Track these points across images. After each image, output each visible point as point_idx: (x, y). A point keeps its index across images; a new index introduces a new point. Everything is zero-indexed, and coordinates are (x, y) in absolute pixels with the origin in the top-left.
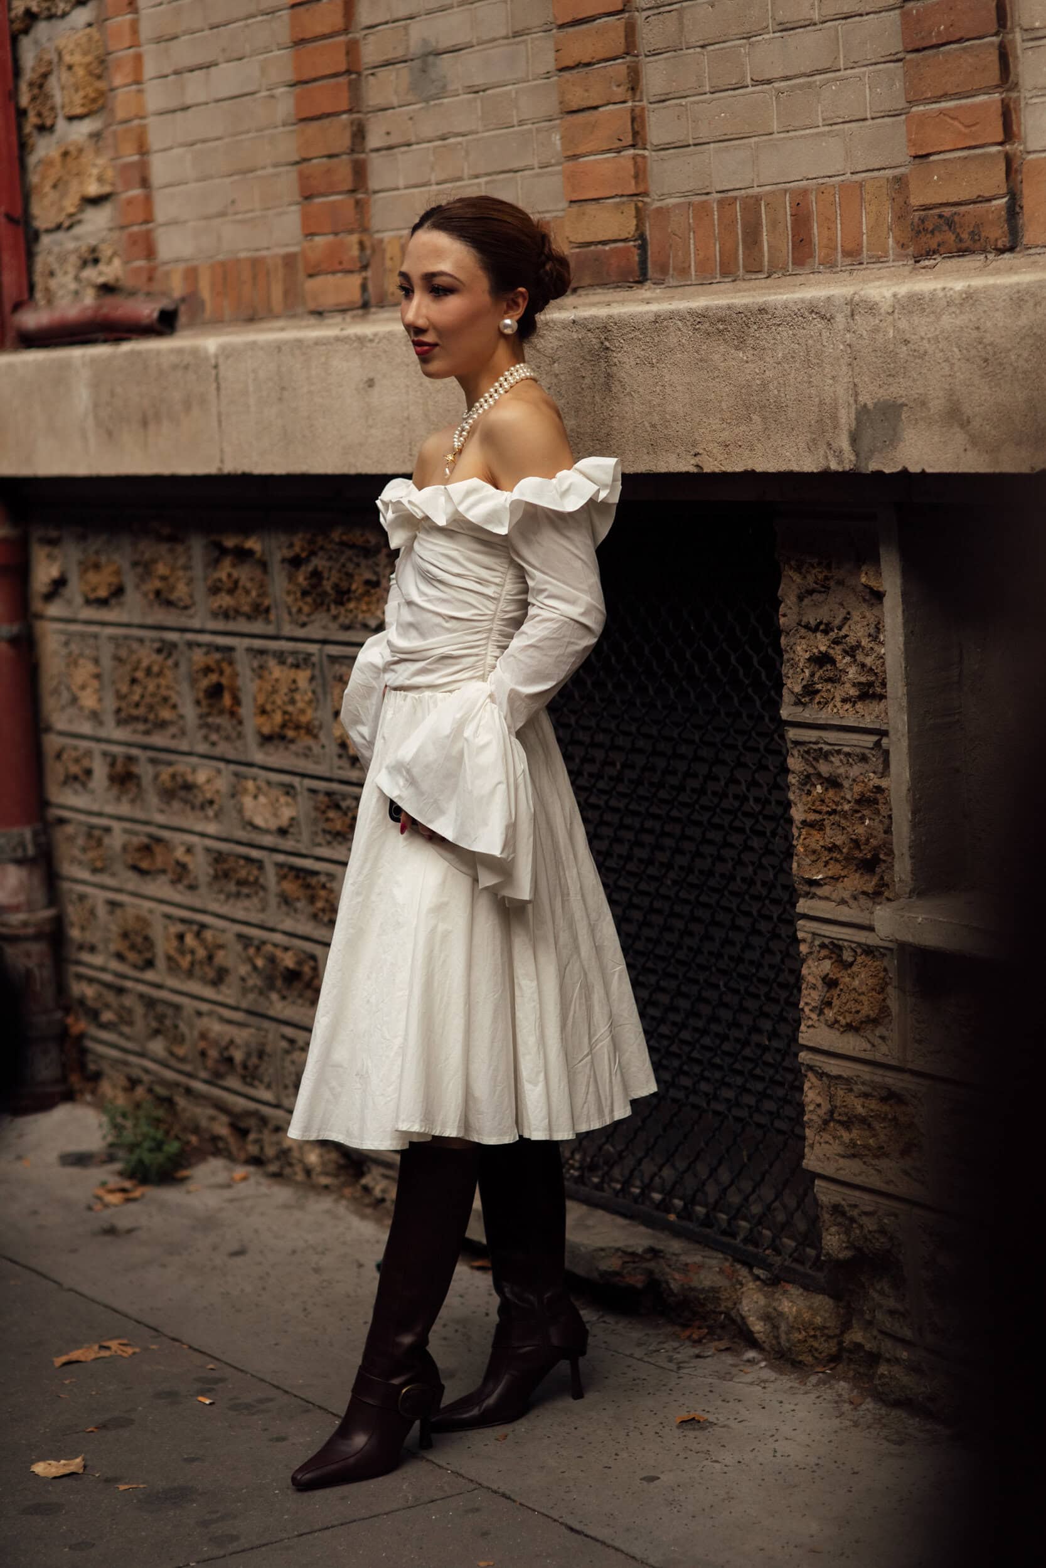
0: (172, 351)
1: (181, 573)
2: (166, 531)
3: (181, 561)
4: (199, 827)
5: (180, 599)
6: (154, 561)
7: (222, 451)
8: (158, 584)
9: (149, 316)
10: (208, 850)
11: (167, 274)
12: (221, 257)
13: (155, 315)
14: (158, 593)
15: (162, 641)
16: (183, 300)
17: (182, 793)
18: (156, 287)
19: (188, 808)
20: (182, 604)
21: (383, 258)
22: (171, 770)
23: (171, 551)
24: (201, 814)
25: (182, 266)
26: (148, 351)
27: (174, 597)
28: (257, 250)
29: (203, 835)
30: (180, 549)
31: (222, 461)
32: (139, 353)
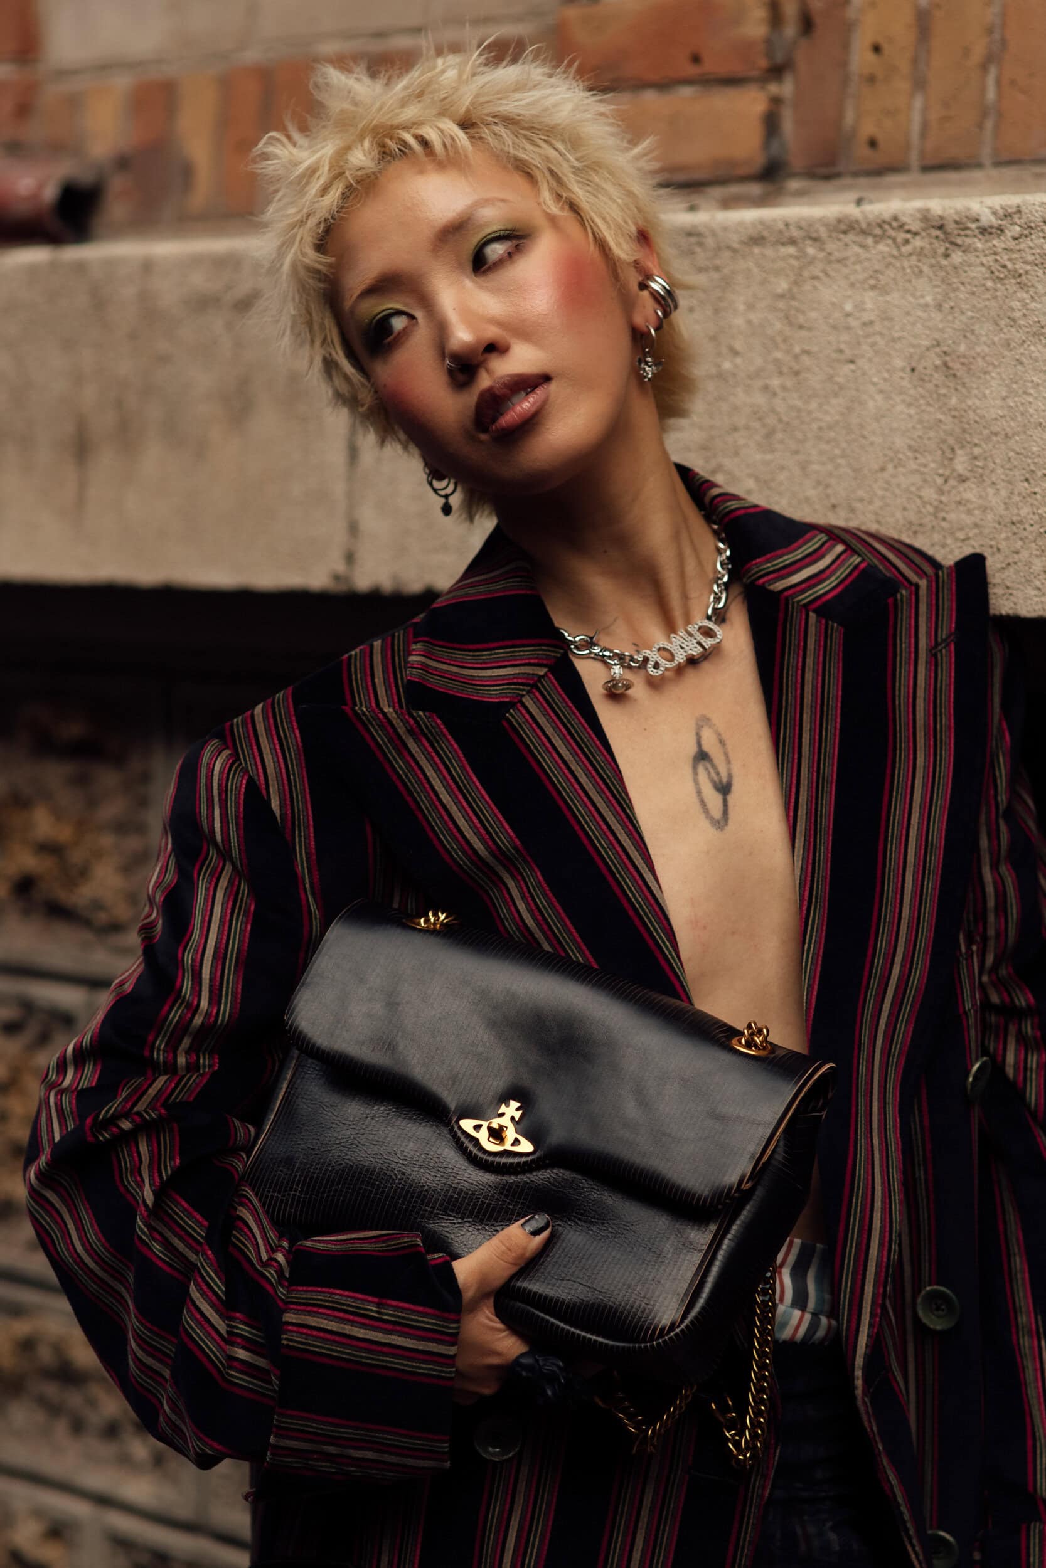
0: (196, 261)
1: (107, 840)
2: (73, 729)
3: (112, 809)
4: (97, 1480)
5: (98, 905)
6: (20, 802)
7: (353, 529)
8: (27, 861)
9: (35, 196)
10: (121, 1543)
11: (74, 103)
12: (252, 56)
13: (50, 193)
14: (24, 886)
15: (28, 1006)
16: (123, 163)
17: (51, 1390)
18: (35, 131)
19: (61, 1428)
20: (102, 917)
21: (846, 46)
22: (22, 1328)
23: (81, 781)
24: (107, 1450)
25: (122, 83)
26: (110, 264)
27: (83, 895)
28: (380, 35)
29: (104, 1501)
30: (108, 778)
31: (350, 558)
32: (81, 267)
